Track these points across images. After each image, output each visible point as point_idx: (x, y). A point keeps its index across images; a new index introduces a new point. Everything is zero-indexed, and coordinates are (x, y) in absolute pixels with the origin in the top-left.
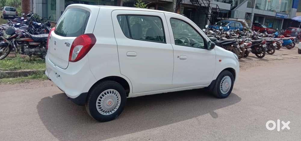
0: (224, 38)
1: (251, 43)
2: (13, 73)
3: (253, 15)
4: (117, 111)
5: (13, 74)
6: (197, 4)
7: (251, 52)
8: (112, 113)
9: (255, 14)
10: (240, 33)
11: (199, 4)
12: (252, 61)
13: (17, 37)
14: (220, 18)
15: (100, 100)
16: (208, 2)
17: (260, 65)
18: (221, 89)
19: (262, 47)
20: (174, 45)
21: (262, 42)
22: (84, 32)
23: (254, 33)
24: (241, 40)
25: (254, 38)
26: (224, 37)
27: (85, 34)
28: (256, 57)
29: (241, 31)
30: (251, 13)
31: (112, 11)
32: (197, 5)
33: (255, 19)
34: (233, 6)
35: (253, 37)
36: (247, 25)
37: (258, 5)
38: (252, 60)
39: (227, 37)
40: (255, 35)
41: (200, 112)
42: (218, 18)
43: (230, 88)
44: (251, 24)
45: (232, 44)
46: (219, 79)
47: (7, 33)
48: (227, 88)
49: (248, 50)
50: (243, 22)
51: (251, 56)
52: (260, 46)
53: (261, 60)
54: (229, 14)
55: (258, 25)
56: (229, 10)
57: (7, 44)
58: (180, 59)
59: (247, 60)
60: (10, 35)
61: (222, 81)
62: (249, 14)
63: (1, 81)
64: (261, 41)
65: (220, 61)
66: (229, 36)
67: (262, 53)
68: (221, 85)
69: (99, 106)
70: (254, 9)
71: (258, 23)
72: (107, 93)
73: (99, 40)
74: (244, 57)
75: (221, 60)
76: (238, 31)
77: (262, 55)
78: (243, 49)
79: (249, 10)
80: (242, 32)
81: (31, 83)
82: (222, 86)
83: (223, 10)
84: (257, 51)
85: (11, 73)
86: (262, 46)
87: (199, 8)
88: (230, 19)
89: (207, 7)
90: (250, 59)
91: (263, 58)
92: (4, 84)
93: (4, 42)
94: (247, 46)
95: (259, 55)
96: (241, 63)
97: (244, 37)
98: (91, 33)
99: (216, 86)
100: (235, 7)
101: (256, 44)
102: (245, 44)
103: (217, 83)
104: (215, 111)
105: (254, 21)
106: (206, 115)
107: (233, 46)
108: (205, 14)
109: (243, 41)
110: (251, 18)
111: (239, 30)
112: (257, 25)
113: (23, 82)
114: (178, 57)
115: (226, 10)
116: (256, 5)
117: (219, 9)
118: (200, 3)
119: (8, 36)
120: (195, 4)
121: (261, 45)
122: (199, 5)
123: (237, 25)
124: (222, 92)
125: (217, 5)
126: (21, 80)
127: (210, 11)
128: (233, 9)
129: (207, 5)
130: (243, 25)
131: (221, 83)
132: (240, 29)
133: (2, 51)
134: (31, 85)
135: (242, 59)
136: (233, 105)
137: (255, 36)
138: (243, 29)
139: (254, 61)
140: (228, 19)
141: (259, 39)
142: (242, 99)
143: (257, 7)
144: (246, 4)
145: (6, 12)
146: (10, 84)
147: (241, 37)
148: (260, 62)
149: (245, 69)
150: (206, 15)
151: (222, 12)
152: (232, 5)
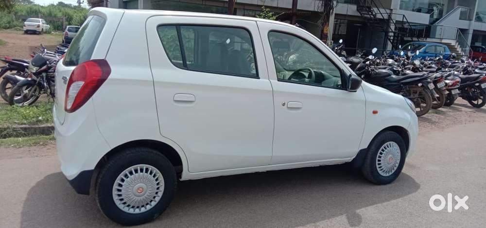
0: (408, 72)
1: (458, 80)
2: (34, 128)
3: (471, 32)
4: (155, 206)
5: (33, 130)
6: (369, 14)
7: (459, 96)
8: (146, 210)
9: (474, 31)
10: (444, 63)
11: (372, 14)
12: (460, 113)
13: (50, 71)
14: (409, 39)
15: (120, 185)
16: (388, 11)
17: (474, 121)
18: (378, 166)
19: (479, 87)
20: (275, 81)
21: (481, 79)
22: (91, 57)
23: (469, 63)
24: (438, 75)
25: (468, 71)
26: (409, 70)
27: (92, 61)
28: (469, 105)
29: (446, 59)
30: (467, 29)
31: (149, 18)
32: (369, 16)
33: (474, 39)
34: (435, 17)
35: (466, 71)
36: (459, 49)
37: (481, 15)
38: (461, 111)
39: (415, 70)
40: (469, 67)
41: (326, 212)
42: (405, 39)
43: (397, 165)
44: (468, 49)
45: (419, 81)
46: (373, 147)
47: (33, 63)
48: (390, 166)
49: (453, 93)
50: (452, 44)
51: (460, 103)
52: (476, 86)
53: (478, 111)
54: (427, 31)
55: (481, 49)
56: (427, 25)
57: (35, 81)
58: (288, 108)
59: (450, 112)
60: (39, 68)
61: (380, 151)
62: (463, 31)
63: (2, 142)
64: (478, 77)
65: (375, 112)
66: (418, 69)
67: (480, 98)
68: (377, 158)
69: (120, 195)
70: (473, 22)
71: (480, 47)
72: (134, 172)
73: (116, 72)
74: (444, 105)
75: (378, 110)
76: (441, 59)
77: (480, 101)
78: (443, 90)
79: (464, 24)
80: (447, 61)
81: (48, 147)
82: (379, 161)
83: (416, 25)
84: (471, 95)
85: (29, 128)
86: (480, 85)
87: (371, 22)
88: (428, 40)
89: (387, 20)
90: (458, 110)
91: (483, 108)
92: (5, 147)
93: (30, 79)
94: (452, 85)
95: (475, 102)
96: (439, 116)
97: (447, 70)
98: (102, 58)
99: (368, 161)
100: (437, 20)
101: (468, 83)
102: (447, 81)
103: (369, 156)
104: (358, 211)
105: (472, 43)
106: (338, 218)
107: (422, 86)
108: (384, 31)
109: (442, 76)
110: (467, 38)
111: (442, 57)
112: (479, 50)
113: (36, 144)
114: (284, 104)
115: (421, 25)
116: (476, 15)
117: (408, 22)
118: (374, 13)
119: (35, 69)
120: (365, 15)
121: (477, 84)
122: (372, 16)
123: (440, 49)
124: (380, 172)
125: (404, 16)
126: (34, 141)
127: (393, 27)
128: (433, 22)
129: (386, 17)
130: (450, 51)
131: (378, 154)
132: (444, 56)
133: (27, 93)
134: (48, 151)
135: (440, 109)
136: (400, 200)
137: (470, 69)
138: (450, 56)
139: (464, 113)
140: (425, 40)
141: (477, 73)
142: (421, 188)
143: (479, 19)
144: (457, 13)
145: (69, 33)
146: (15, 147)
147: (441, 69)
148: (475, 114)
149: (443, 127)
150: (384, 33)
151: (413, 27)
152: (432, 16)
